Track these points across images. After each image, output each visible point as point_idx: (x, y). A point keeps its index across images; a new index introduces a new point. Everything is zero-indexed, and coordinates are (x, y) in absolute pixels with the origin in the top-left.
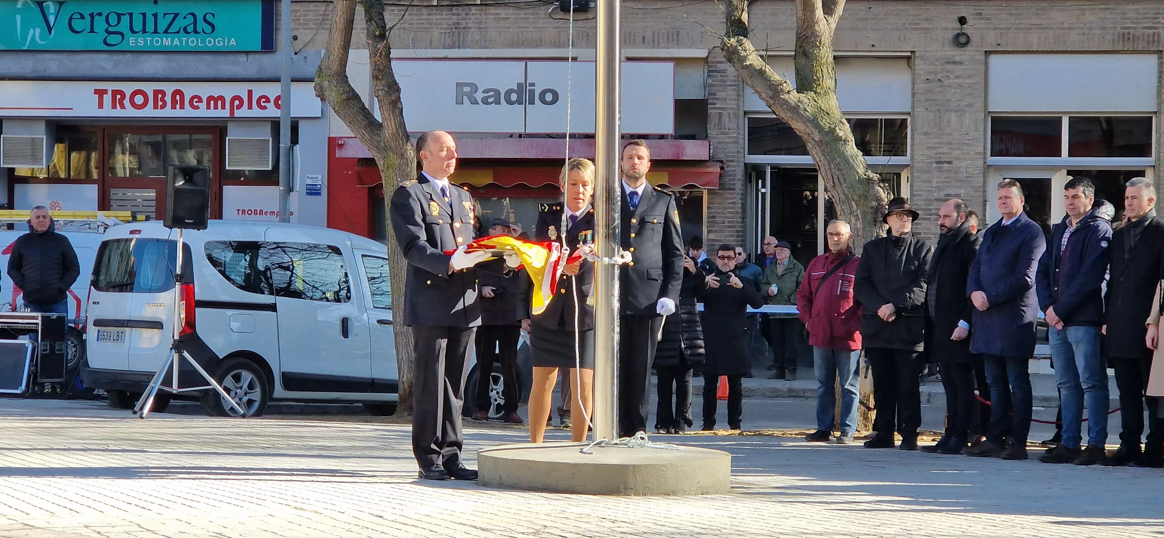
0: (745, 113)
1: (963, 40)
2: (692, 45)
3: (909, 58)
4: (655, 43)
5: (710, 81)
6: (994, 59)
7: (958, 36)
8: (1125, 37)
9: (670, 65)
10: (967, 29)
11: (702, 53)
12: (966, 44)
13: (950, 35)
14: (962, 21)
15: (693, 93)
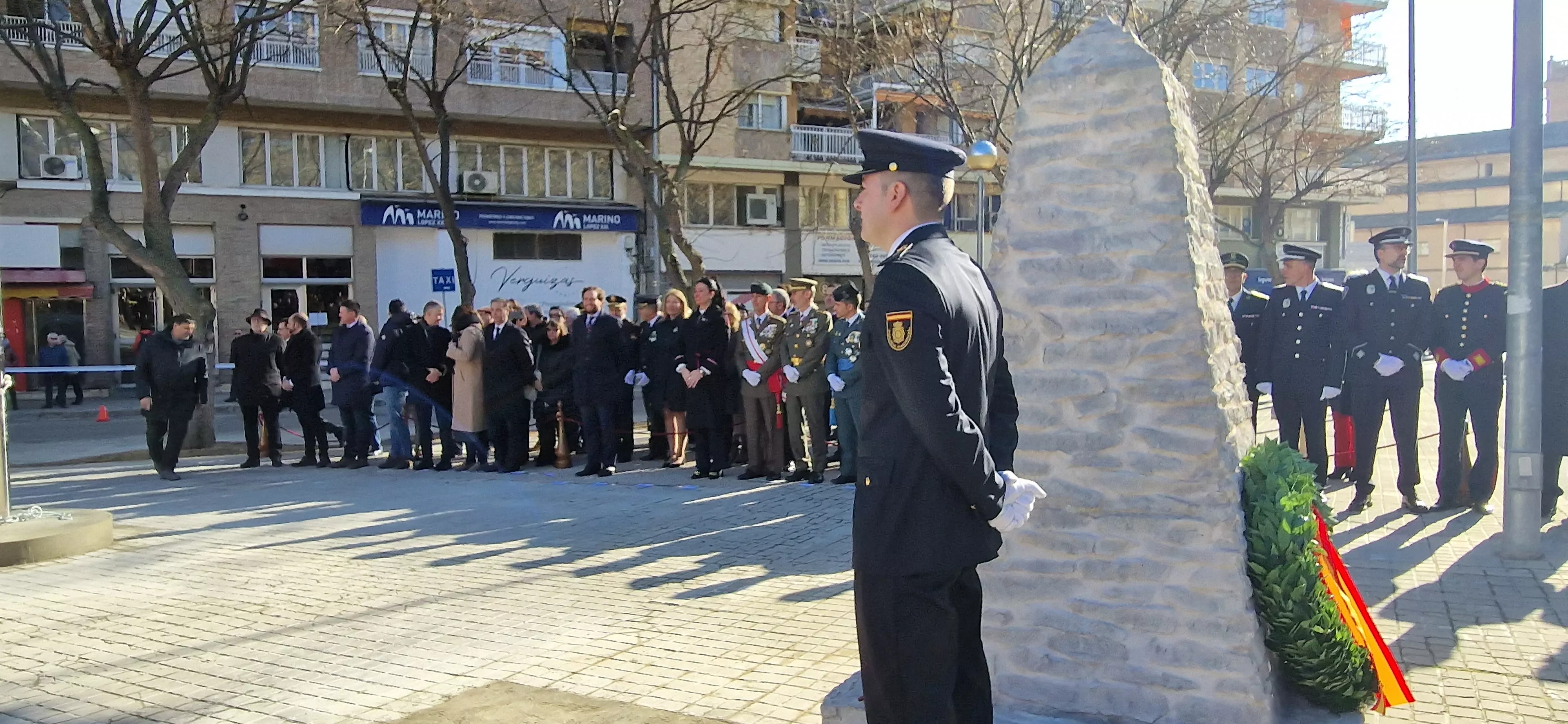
0: (109, 255)
1: (243, 217)
2: (69, 216)
3: (211, 226)
4: (44, 215)
5: (84, 237)
6: (263, 228)
7: (240, 215)
8: (333, 218)
9: (57, 227)
10: (246, 211)
11: (78, 221)
12: (244, 220)
13: (236, 214)
14: (243, 206)
15: (73, 244)
